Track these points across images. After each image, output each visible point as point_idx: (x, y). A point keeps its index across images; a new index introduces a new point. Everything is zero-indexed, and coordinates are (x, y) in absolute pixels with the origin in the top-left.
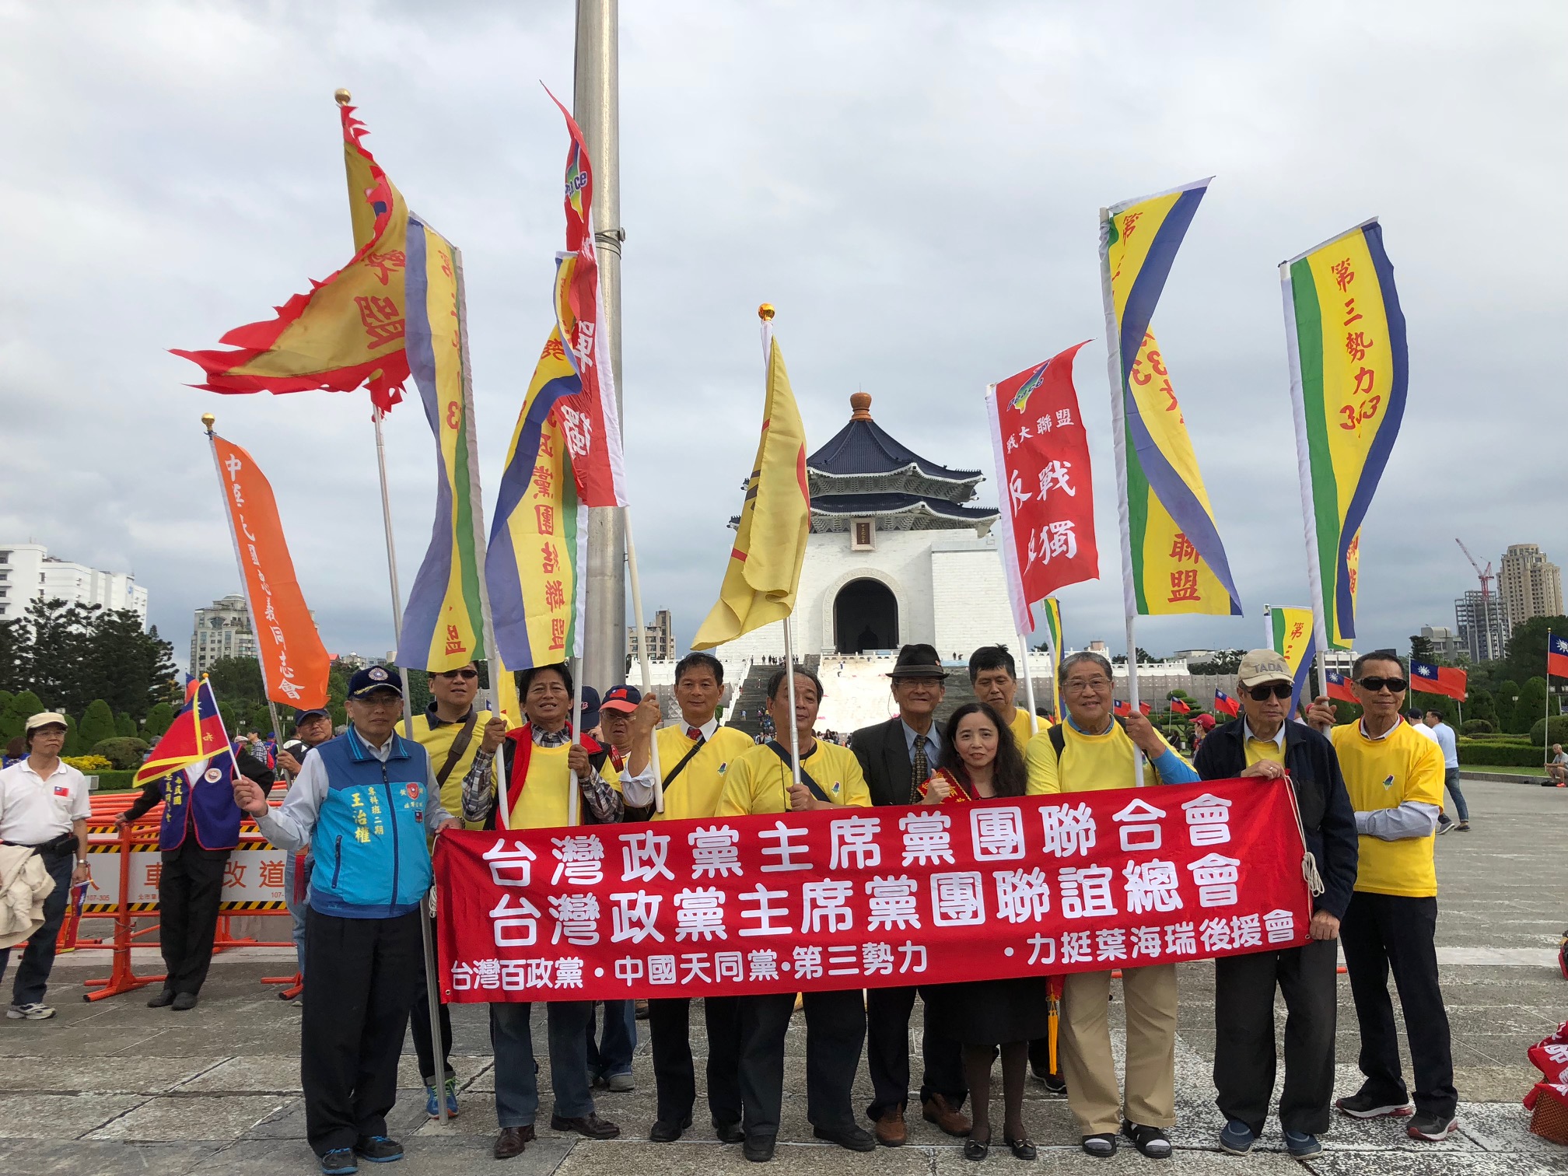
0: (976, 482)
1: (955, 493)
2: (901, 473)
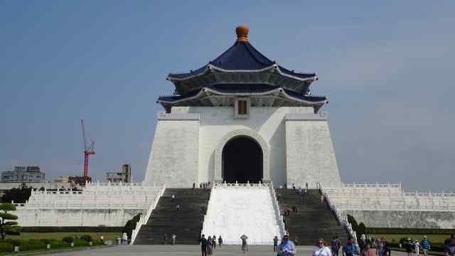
0: (312, 81)
2: (267, 71)
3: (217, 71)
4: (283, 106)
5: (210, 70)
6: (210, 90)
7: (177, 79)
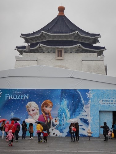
0: (98, 38)
1: (91, 41)
2: (73, 34)
3: (47, 34)
4: (81, 52)
5: (43, 34)
6: (43, 45)
7: (25, 37)
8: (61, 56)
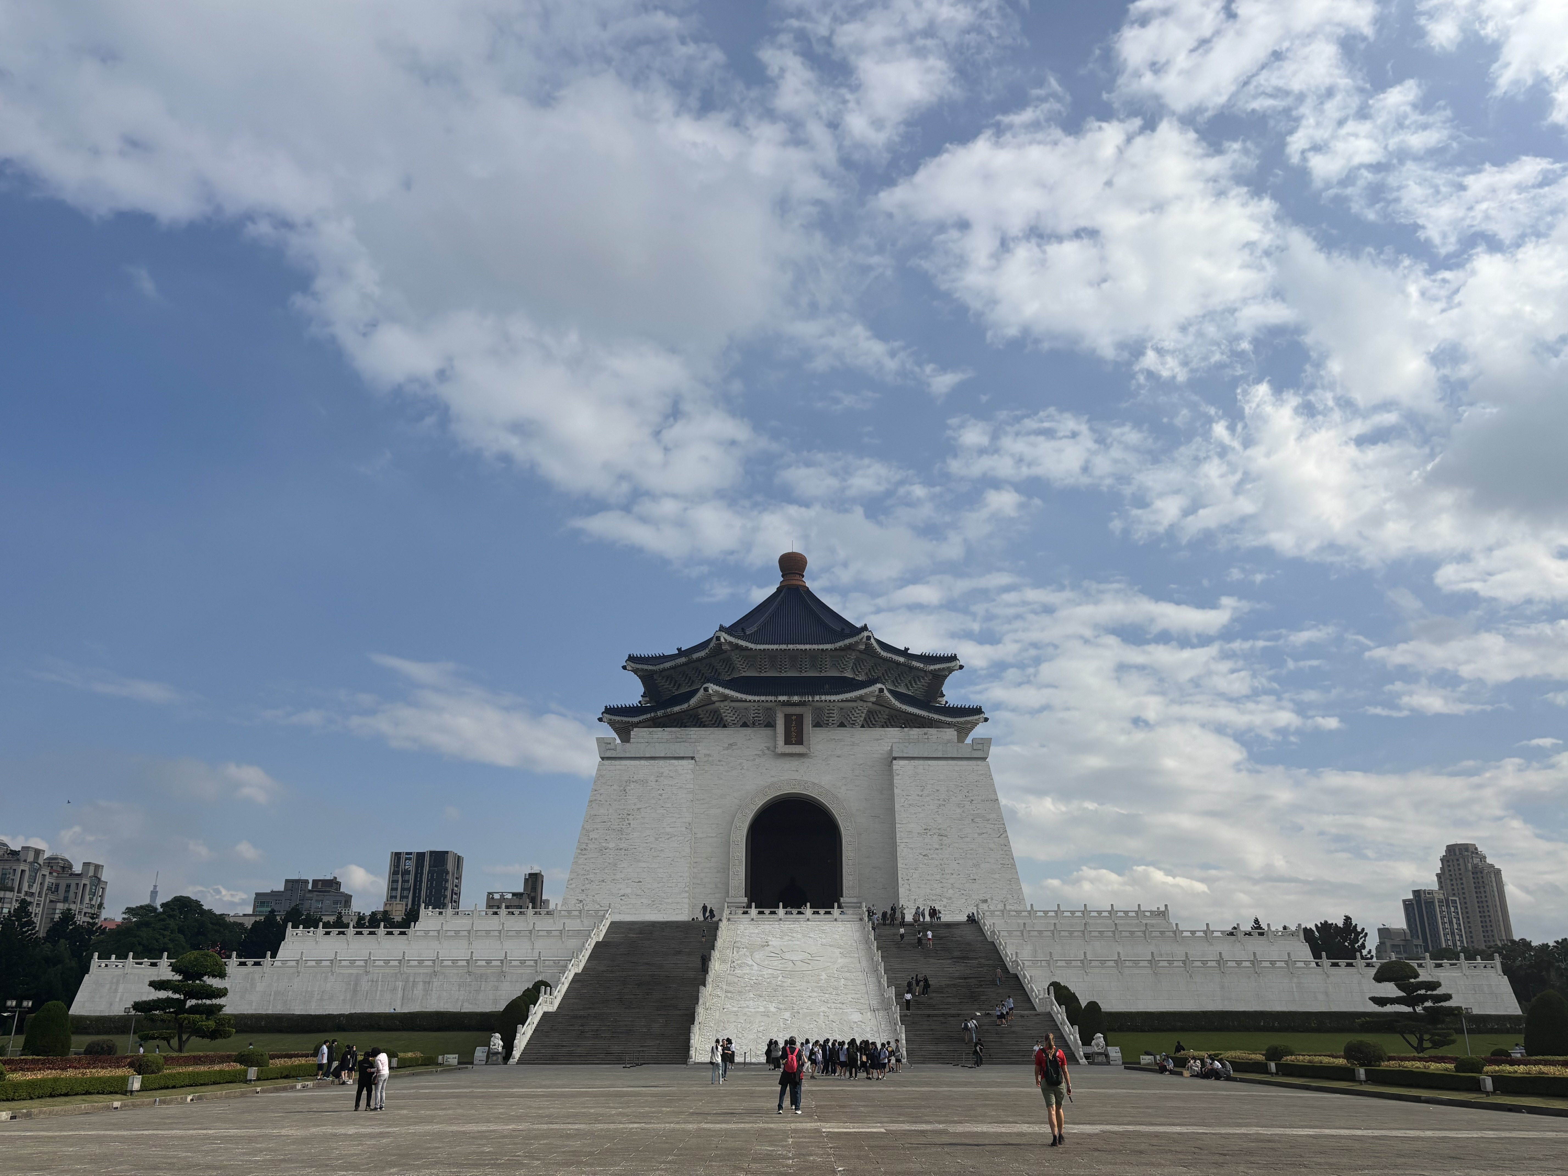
2: (849, 647)
3: (737, 647)
4: (885, 725)
5: (721, 644)
6: (721, 690)
7: (645, 667)
8: (800, 742)
